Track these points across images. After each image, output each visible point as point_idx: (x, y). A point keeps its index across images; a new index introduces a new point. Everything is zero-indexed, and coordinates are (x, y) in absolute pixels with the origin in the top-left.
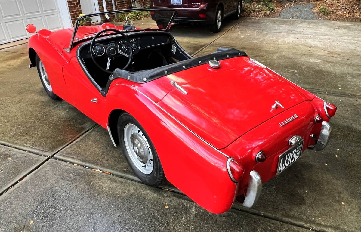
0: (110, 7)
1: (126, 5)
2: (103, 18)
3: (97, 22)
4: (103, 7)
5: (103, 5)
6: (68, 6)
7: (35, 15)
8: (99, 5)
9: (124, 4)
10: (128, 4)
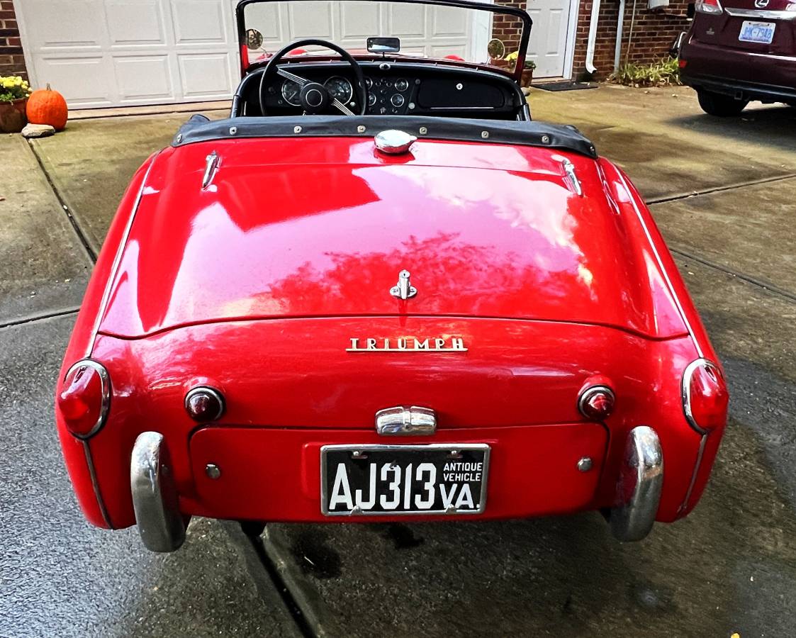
0: (607, 43)
1: (659, 45)
2: (578, 70)
3: (562, 77)
4: (586, 42)
5: (587, 36)
6: (491, 28)
7: (409, 42)
8: (578, 36)
9: (654, 39)
10: (667, 42)
